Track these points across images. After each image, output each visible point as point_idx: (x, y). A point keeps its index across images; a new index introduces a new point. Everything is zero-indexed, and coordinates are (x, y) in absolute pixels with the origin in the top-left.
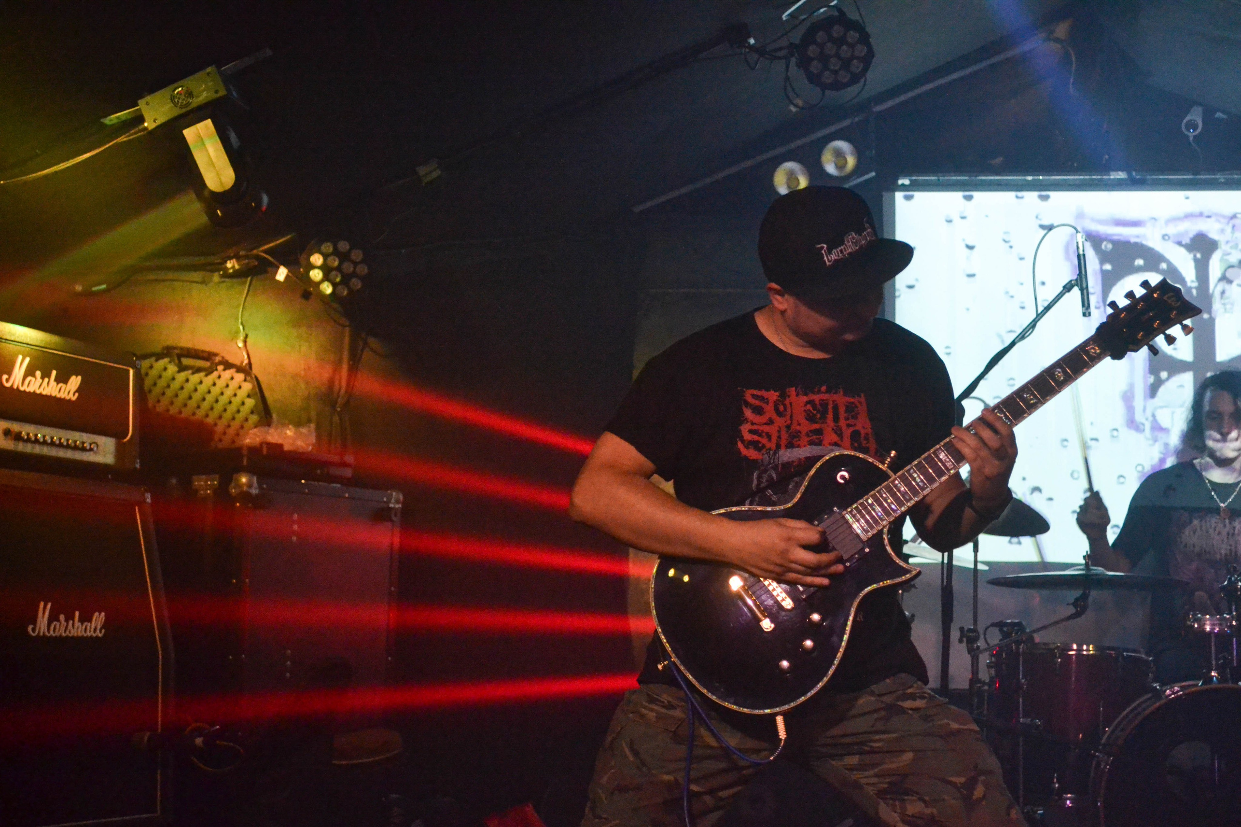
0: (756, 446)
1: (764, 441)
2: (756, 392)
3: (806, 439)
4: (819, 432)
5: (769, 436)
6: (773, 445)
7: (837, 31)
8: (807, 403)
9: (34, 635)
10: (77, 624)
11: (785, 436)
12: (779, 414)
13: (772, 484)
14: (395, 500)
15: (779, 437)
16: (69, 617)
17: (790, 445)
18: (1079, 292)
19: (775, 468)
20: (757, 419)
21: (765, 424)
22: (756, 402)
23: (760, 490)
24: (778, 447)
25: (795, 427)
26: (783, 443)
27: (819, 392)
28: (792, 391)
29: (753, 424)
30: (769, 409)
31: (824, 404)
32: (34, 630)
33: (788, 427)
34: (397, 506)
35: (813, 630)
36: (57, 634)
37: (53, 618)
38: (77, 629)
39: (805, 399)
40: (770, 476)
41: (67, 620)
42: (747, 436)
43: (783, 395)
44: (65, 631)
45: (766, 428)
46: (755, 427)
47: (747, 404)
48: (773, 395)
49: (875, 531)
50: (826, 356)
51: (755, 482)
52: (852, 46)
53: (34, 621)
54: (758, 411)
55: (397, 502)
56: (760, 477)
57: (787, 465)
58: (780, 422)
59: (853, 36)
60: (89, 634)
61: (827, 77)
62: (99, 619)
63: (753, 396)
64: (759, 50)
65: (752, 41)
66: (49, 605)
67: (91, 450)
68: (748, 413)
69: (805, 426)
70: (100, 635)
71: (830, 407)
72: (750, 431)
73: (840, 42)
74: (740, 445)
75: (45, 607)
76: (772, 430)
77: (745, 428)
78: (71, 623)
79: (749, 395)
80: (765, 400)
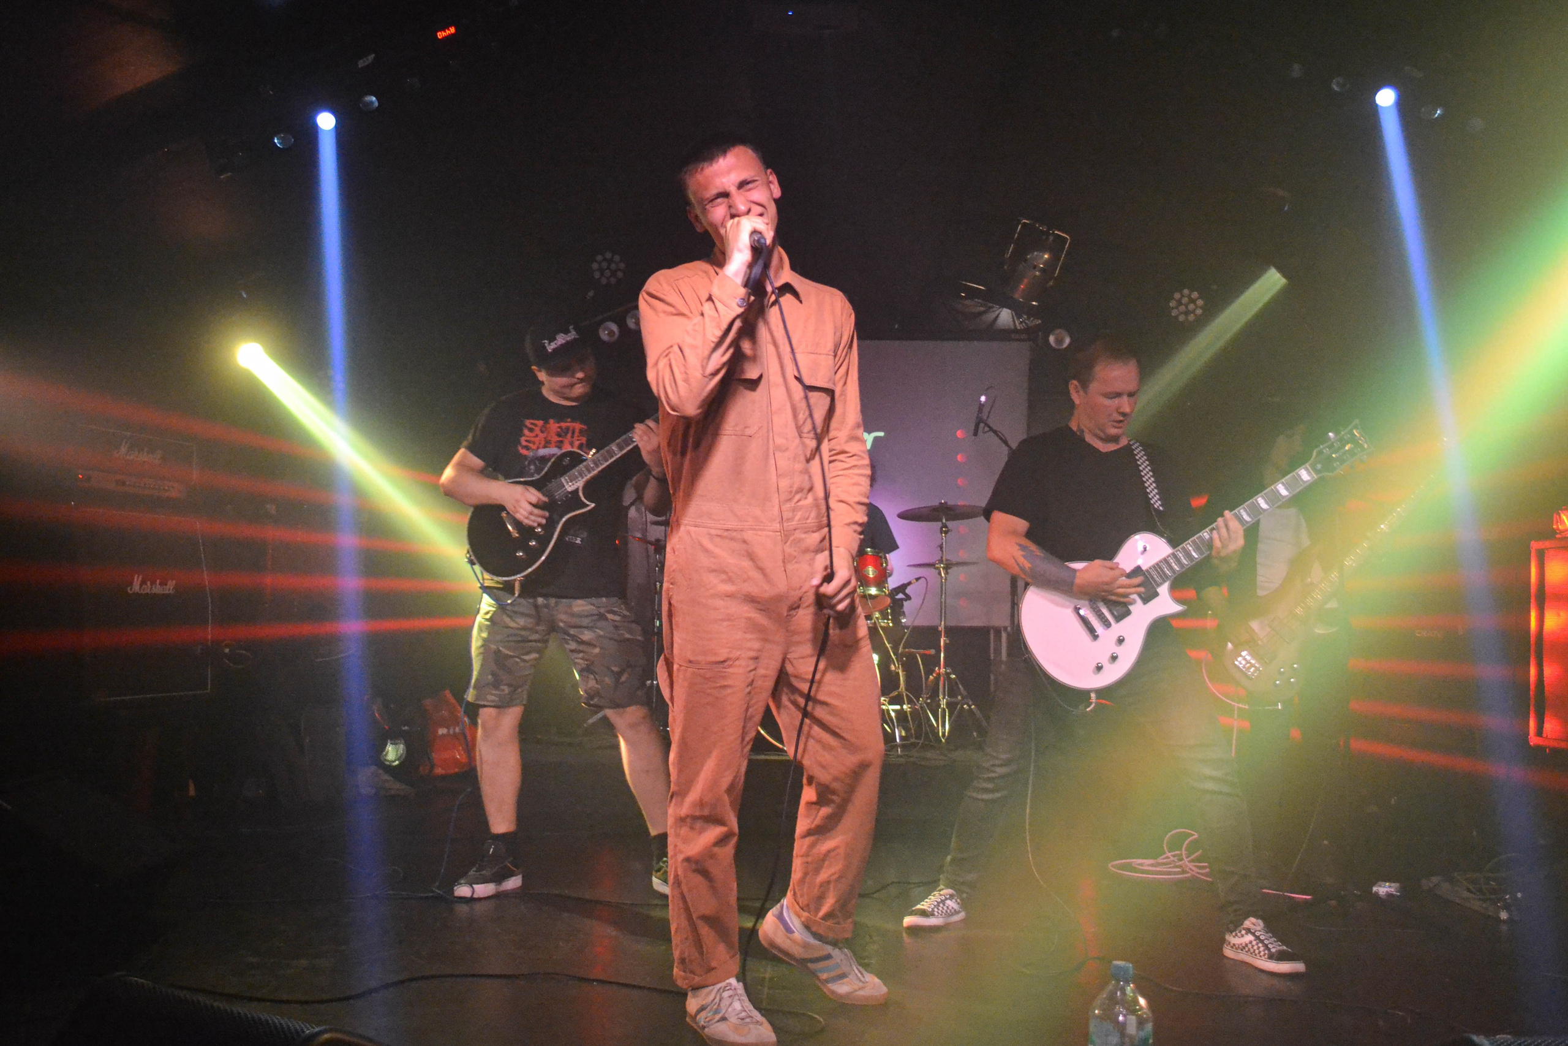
0: (527, 448)
1: (531, 445)
2: (532, 422)
3: (553, 445)
4: (561, 442)
5: (534, 443)
6: (534, 447)
8: (558, 427)
9: (131, 592)
10: (158, 586)
11: (543, 443)
12: (542, 432)
15: (539, 444)
16: (153, 583)
17: (545, 447)
20: (530, 434)
21: (534, 437)
22: (531, 426)
24: (538, 449)
25: (549, 438)
26: (541, 446)
27: (567, 422)
28: (551, 421)
29: (527, 437)
30: (537, 430)
31: (568, 429)
32: (131, 589)
33: (545, 439)
35: (536, 536)
36: (145, 592)
37: (143, 583)
38: (158, 589)
39: (558, 425)
41: (151, 585)
42: (524, 443)
43: (546, 423)
44: (150, 590)
45: (533, 439)
46: (528, 439)
47: (526, 426)
48: (540, 423)
50: (577, 404)
53: (131, 584)
54: (531, 430)
56: (528, 462)
57: (542, 456)
58: (542, 436)
60: (165, 592)
62: (171, 585)
66: (141, 577)
67: (170, 490)
68: (526, 432)
69: (555, 439)
70: (172, 593)
71: (571, 431)
72: (526, 441)
74: (520, 448)
75: (138, 577)
76: (536, 440)
77: (523, 440)
78: (154, 586)
79: (528, 422)
80: (536, 425)
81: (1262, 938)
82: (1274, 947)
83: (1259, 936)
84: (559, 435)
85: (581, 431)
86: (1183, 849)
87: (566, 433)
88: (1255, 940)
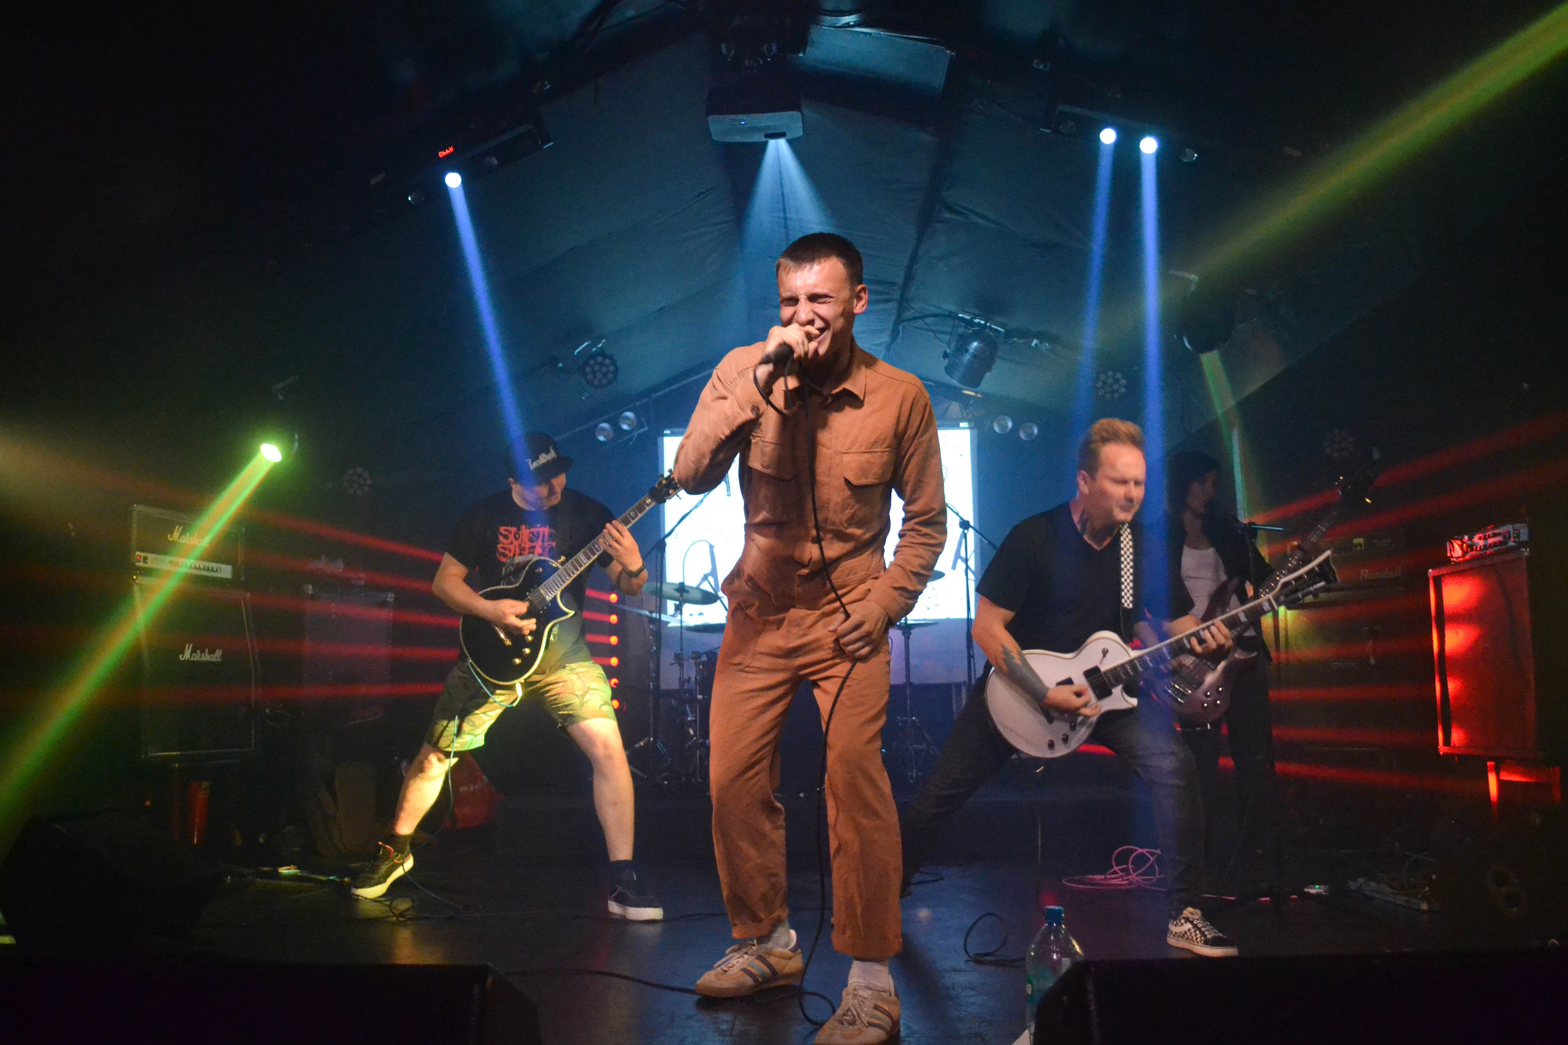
0: (505, 556)
1: (507, 551)
2: (506, 528)
3: (527, 551)
5: (510, 550)
6: (512, 555)
7: (600, 359)
8: (530, 533)
10: (207, 655)
11: (517, 550)
12: (516, 539)
13: (511, 573)
14: (391, 597)
15: (515, 551)
16: (202, 651)
17: (520, 554)
18: (725, 485)
19: (513, 565)
20: (505, 541)
21: (510, 544)
22: (506, 533)
23: (506, 576)
24: (514, 555)
25: (523, 545)
26: (517, 553)
27: (537, 527)
28: (523, 527)
29: (503, 544)
30: (511, 537)
31: (538, 533)
32: (183, 657)
33: (520, 545)
34: (391, 600)
36: (195, 659)
37: (194, 651)
38: (207, 657)
39: (529, 530)
40: (510, 570)
41: (201, 653)
42: (501, 550)
43: (519, 529)
44: (200, 658)
45: (509, 546)
47: (501, 534)
48: (513, 529)
49: (553, 596)
51: (504, 572)
52: (607, 366)
53: (183, 652)
54: (506, 537)
55: (391, 598)
56: (506, 569)
57: (518, 564)
58: (516, 542)
59: (607, 361)
60: (213, 660)
61: (596, 382)
62: (219, 653)
63: (505, 530)
64: (562, 370)
65: (560, 365)
66: (191, 645)
67: (217, 571)
68: (501, 538)
69: (528, 545)
70: (219, 660)
71: (541, 536)
72: (503, 548)
73: (602, 364)
74: (497, 554)
75: (189, 646)
76: (512, 547)
77: (499, 546)
78: (203, 654)
79: (502, 529)
80: (509, 532)
81: (1200, 926)
82: (1210, 934)
83: (1196, 925)
84: (531, 540)
85: (550, 535)
86: (1130, 862)
87: (537, 538)
88: (1193, 928)
